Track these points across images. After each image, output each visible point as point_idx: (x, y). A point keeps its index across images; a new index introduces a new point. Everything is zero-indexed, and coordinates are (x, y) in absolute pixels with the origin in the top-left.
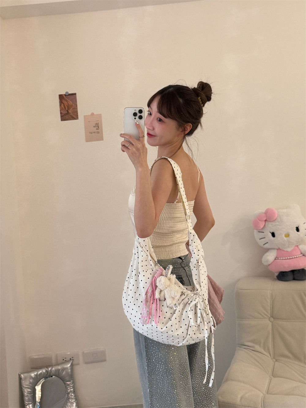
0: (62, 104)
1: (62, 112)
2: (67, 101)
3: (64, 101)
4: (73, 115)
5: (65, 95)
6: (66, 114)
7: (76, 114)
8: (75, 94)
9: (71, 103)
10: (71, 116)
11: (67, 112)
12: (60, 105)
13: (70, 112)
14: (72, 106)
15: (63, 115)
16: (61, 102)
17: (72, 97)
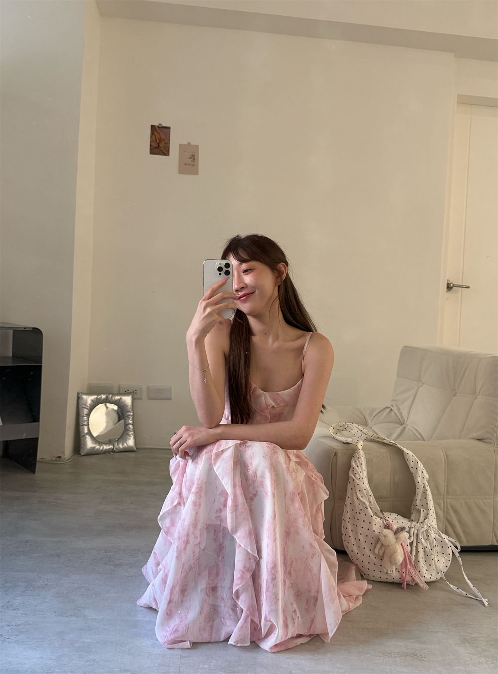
0: (154, 136)
1: (152, 144)
2: (159, 133)
3: (156, 133)
4: (164, 151)
5: (158, 126)
6: (157, 147)
7: (167, 149)
8: (170, 128)
9: (163, 137)
10: (162, 151)
11: (157, 146)
12: (151, 137)
13: (161, 146)
14: (164, 140)
15: (153, 148)
16: (152, 134)
17: (166, 130)
